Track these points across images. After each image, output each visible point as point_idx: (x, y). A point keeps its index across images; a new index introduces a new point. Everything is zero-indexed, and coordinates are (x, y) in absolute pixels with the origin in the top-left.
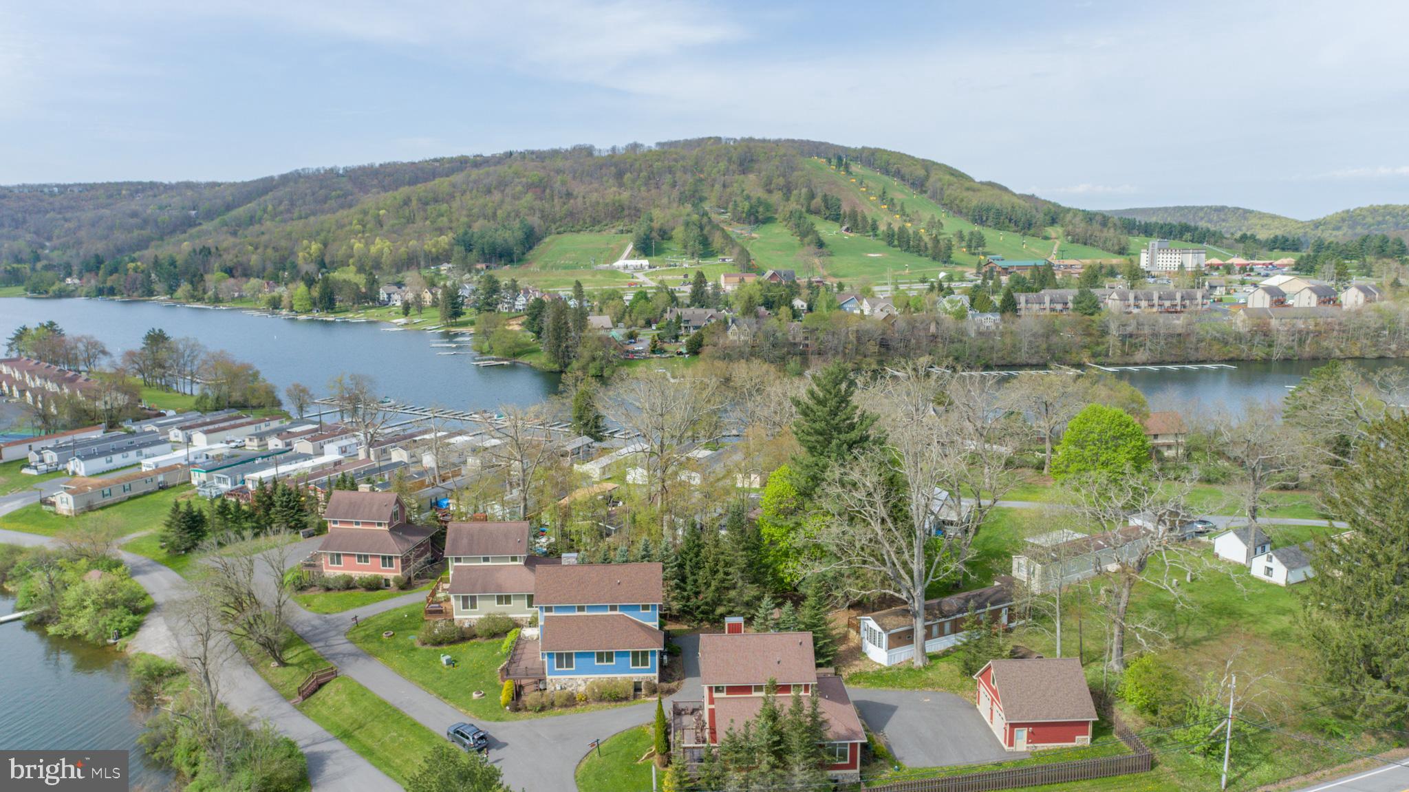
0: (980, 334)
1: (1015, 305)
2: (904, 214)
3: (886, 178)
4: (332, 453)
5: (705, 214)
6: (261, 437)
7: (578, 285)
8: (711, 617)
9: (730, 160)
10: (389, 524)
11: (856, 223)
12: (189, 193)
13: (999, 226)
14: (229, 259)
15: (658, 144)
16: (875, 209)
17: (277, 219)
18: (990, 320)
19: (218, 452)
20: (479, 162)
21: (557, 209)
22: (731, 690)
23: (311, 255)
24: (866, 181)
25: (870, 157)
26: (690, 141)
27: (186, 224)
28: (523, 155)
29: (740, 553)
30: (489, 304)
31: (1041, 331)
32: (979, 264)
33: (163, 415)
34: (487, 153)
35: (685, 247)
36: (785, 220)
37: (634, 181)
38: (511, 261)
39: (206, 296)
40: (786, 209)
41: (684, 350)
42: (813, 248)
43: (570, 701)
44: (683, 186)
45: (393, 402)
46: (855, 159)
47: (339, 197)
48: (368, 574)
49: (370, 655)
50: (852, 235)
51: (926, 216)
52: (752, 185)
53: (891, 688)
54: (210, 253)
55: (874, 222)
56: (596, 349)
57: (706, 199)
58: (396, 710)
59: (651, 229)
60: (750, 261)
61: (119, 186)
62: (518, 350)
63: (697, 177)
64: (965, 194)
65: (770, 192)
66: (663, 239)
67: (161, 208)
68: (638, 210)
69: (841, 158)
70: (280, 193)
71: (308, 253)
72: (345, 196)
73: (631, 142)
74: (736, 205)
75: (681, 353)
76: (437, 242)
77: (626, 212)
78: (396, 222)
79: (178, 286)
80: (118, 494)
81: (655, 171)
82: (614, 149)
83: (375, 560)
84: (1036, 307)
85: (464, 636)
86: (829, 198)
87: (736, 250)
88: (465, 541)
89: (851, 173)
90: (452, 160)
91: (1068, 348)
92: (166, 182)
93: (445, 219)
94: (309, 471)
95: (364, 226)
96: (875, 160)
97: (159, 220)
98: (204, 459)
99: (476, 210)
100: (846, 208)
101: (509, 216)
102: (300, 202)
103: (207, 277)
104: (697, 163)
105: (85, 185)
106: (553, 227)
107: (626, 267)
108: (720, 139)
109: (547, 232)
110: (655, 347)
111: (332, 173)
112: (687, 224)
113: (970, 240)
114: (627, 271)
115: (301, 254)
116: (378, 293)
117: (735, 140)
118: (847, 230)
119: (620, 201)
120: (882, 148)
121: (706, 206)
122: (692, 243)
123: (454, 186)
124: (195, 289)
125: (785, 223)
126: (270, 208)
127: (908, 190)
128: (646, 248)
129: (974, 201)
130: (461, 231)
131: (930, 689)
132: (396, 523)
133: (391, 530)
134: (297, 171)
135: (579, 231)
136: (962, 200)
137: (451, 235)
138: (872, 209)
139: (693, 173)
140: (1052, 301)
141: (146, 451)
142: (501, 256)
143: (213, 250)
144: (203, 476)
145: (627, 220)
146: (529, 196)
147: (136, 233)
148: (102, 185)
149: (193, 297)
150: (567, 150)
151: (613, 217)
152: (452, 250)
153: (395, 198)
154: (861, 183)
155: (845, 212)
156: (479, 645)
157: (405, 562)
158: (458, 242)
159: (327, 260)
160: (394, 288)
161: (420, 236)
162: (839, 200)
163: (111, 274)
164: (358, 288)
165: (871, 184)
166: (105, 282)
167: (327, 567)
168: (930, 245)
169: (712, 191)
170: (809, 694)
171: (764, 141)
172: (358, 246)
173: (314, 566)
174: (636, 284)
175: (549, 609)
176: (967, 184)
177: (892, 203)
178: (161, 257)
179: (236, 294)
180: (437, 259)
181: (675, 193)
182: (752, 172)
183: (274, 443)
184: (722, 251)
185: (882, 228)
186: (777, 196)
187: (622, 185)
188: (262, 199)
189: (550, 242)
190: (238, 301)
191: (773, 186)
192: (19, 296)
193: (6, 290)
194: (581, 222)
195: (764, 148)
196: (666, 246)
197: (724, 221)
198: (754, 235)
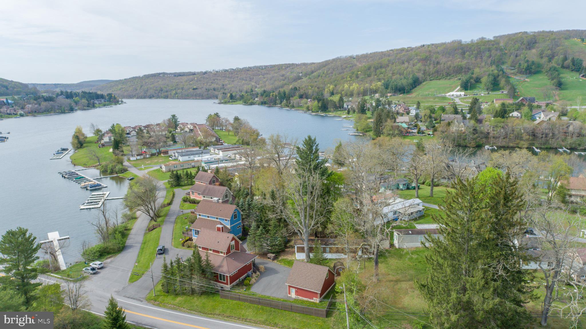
5: (502, 70)
7: (418, 103)
9: (522, 43)
14: (302, 92)
15: (494, 37)
19: (218, 158)
20: (409, 50)
21: (431, 70)
27: (297, 79)
28: (428, 46)
35: (485, 86)
36: (547, 72)
37: (470, 56)
38: (404, 93)
39: (290, 105)
40: (548, 66)
41: (432, 133)
44: (494, 57)
47: (350, 67)
49: (175, 223)
50: (584, 79)
52: (533, 55)
54: (297, 89)
57: (506, 62)
59: (471, 78)
60: (515, 92)
62: (368, 129)
63: (503, 53)
65: (542, 58)
66: (476, 82)
68: (469, 69)
70: (330, 66)
71: (329, 89)
74: (520, 65)
75: (429, 134)
76: (377, 85)
77: (463, 70)
78: (363, 76)
79: (283, 101)
80: (179, 167)
81: (481, 50)
82: (472, 41)
86: (576, 60)
87: (509, 87)
88: (207, 191)
90: (398, 50)
92: (297, 63)
93: (382, 75)
95: (351, 78)
97: (290, 77)
99: (396, 71)
101: (409, 73)
102: (336, 69)
103: (292, 98)
106: (428, 77)
107: (453, 95)
109: (425, 80)
110: (419, 131)
112: (489, 75)
114: (452, 97)
115: (326, 90)
116: (344, 105)
118: (583, 76)
119: (461, 65)
121: (504, 67)
122: (488, 84)
123: (389, 61)
124: (287, 103)
125: (546, 74)
126: (325, 72)
128: (466, 87)
130: (387, 80)
134: (338, 57)
135: (440, 79)
137: (383, 81)
141: (201, 155)
142: (400, 91)
143: (298, 88)
144: (204, 165)
145: (462, 74)
146: (419, 65)
147: (282, 82)
148: (277, 65)
149: (287, 105)
151: (457, 73)
152: (381, 88)
153: (366, 67)
155: (584, 67)
158: (384, 84)
159: (335, 92)
160: (351, 103)
161: (371, 82)
162: (582, 61)
163: (266, 97)
164: (336, 103)
167: (191, 196)
169: (509, 59)
172: (346, 86)
173: (189, 195)
174: (454, 103)
175: (200, 215)
178: (283, 91)
180: (374, 92)
181: (489, 61)
182: (534, 48)
184: (503, 88)
186: (545, 60)
187: (464, 58)
188: (323, 68)
189: (425, 84)
190: (299, 106)
191: (544, 55)
192: (240, 104)
193: (239, 102)
194: (441, 75)
195: (543, 36)
196: (478, 85)
197: (512, 73)
198: (526, 80)
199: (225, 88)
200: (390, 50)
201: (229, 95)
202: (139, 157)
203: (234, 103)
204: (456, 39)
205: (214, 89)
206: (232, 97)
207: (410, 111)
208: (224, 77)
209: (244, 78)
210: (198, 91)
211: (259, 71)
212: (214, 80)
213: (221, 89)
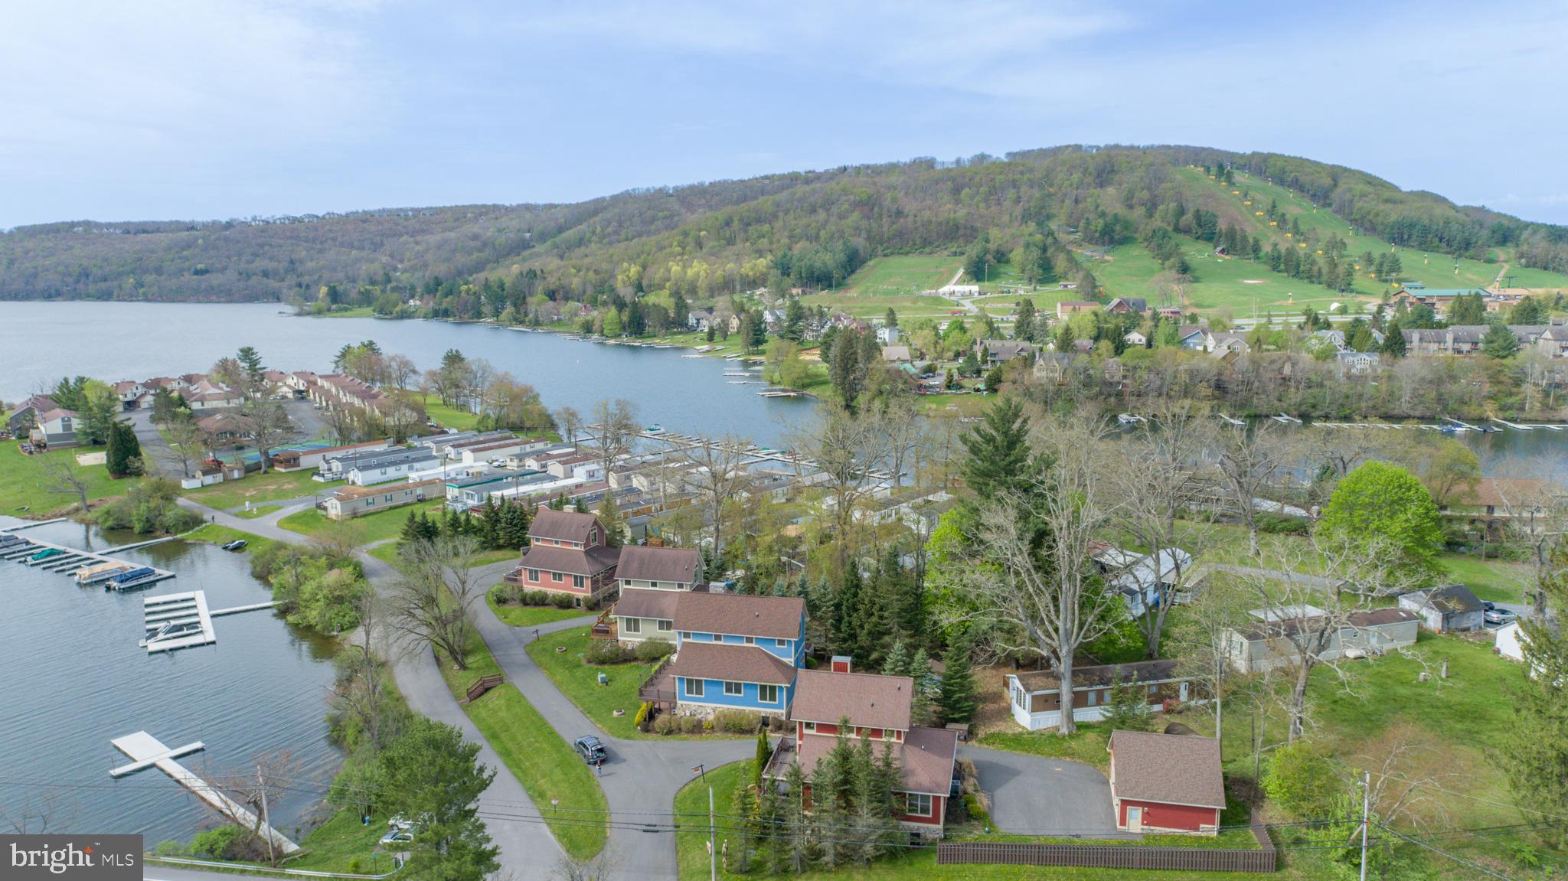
0: (1349, 377)
1: (1403, 343)
2: (1296, 231)
3: (1280, 189)
4: (580, 475)
5: (1051, 233)
6: (521, 457)
7: (891, 313)
8: (865, 661)
9: (1085, 172)
10: (585, 545)
11: (1235, 244)
12: (528, 215)
13: (1424, 246)
14: (552, 282)
15: (1009, 154)
16: (1260, 226)
17: (605, 241)
18: (1363, 362)
19: (478, 470)
20: (811, 178)
21: (885, 229)
22: (822, 727)
23: (629, 278)
24: (1251, 193)
25: (1262, 165)
26: (1046, 150)
27: (520, 246)
28: (858, 170)
29: (896, 597)
30: (793, 332)
31: (1430, 376)
32: (1387, 292)
33: (446, 433)
34: (820, 169)
35: (1023, 271)
36: (1146, 240)
37: (972, 198)
38: (830, 286)
39: (527, 319)
40: (1149, 227)
41: (982, 386)
42: (1173, 274)
43: (697, 728)
44: (1028, 201)
45: (663, 430)
46: (1241, 168)
47: (665, 217)
48: (561, 592)
49: (539, 665)
50: (1227, 257)
51: (1325, 234)
52: (1110, 199)
53: (1025, 753)
54: (535, 275)
55: (1256, 241)
56: (883, 382)
57: (1054, 216)
58: (541, 719)
59: (986, 251)
60: (1095, 287)
61: (464, 209)
62: (807, 381)
63: (1046, 192)
64: (1382, 207)
65: (1131, 207)
66: (999, 261)
67: (499, 231)
68: (974, 229)
69: (1222, 165)
70: (608, 215)
71: (627, 276)
72: (672, 216)
73: (978, 152)
74: (1088, 223)
75: (978, 390)
76: (755, 265)
77: (961, 232)
78: (716, 243)
79: (503, 309)
80: (381, 504)
81: (997, 185)
82: (958, 161)
83: (568, 578)
84: (1434, 346)
85: (624, 658)
86: (1203, 213)
87: (1081, 275)
88: (635, 565)
89: (1234, 184)
90: (782, 177)
91: (1467, 398)
93: (765, 241)
94: (548, 493)
95: (684, 248)
96: (1267, 167)
97: (497, 242)
98: (464, 476)
99: (798, 231)
100: (1222, 225)
101: (832, 237)
102: (628, 223)
103: (529, 300)
104: (1047, 175)
105: (436, 208)
106: (880, 248)
107: (953, 293)
108: (1080, 147)
109: (871, 257)
110: (950, 382)
111: (661, 192)
112: (1027, 246)
113: (1381, 264)
114: (953, 298)
115: (620, 277)
116: (687, 318)
117: (1098, 148)
118: (1222, 251)
119: (955, 219)
120: (1278, 152)
121: (1053, 225)
122: (1030, 266)
123: (778, 205)
124: (518, 312)
125: (1146, 244)
126: (599, 229)
127: (1307, 203)
128: (978, 272)
129: (1394, 214)
130: (780, 254)
131: (1068, 759)
132: (593, 545)
133: (586, 552)
135: (907, 254)
136: (1377, 215)
137: (770, 257)
138: (1256, 226)
139: (1041, 187)
140: (1455, 340)
141: (416, 465)
142: (819, 280)
143: (539, 273)
144: (456, 492)
145: (961, 241)
146: (855, 216)
147: (475, 255)
148: (451, 208)
149: (515, 319)
150: (905, 164)
151: (946, 237)
152: (768, 273)
153: (717, 219)
154: (1246, 196)
155: (1221, 231)
156: (638, 667)
157: (595, 584)
158: (776, 265)
159: (645, 283)
160: (704, 314)
161: (738, 258)
162: (1215, 216)
163: (446, 296)
164: (667, 312)
165: (1258, 196)
166: (441, 304)
167: (527, 583)
168: (1325, 270)
169: (1062, 208)
170: (902, 741)
171: (1132, 148)
172: (675, 268)
173: (516, 580)
174: (960, 312)
175: (687, 635)
176: (1386, 195)
177: (1282, 220)
178: (492, 279)
179: (556, 318)
180: (753, 283)
181: (1018, 211)
182: (1111, 184)
183: (532, 464)
184: (1065, 276)
185: (1266, 248)
186: (1139, 212)
187: (958, 202)
188: (591, 221)
189: (874, 266)
190: (556, 324)
191: (1134, 200)
192: (368, 316)
193: (358, 311)
194: (911, 243)
195: (1128, 156)
196: (1002, 270)
197: (1072, 242)
198: (1107, 257)
199: (300, 269)
200: (762, 178)
201: (324, 290)
202: (209, 480)
203: (344, 313)
204: (922, 156)
205: (266, 274)
206: (335, 296)
207: (875, 332)
208: (291, 238)
209: (356, 243)
210: (215, 279)
211: (397, 224)
212: (262, 246)
213: (287, 272)
